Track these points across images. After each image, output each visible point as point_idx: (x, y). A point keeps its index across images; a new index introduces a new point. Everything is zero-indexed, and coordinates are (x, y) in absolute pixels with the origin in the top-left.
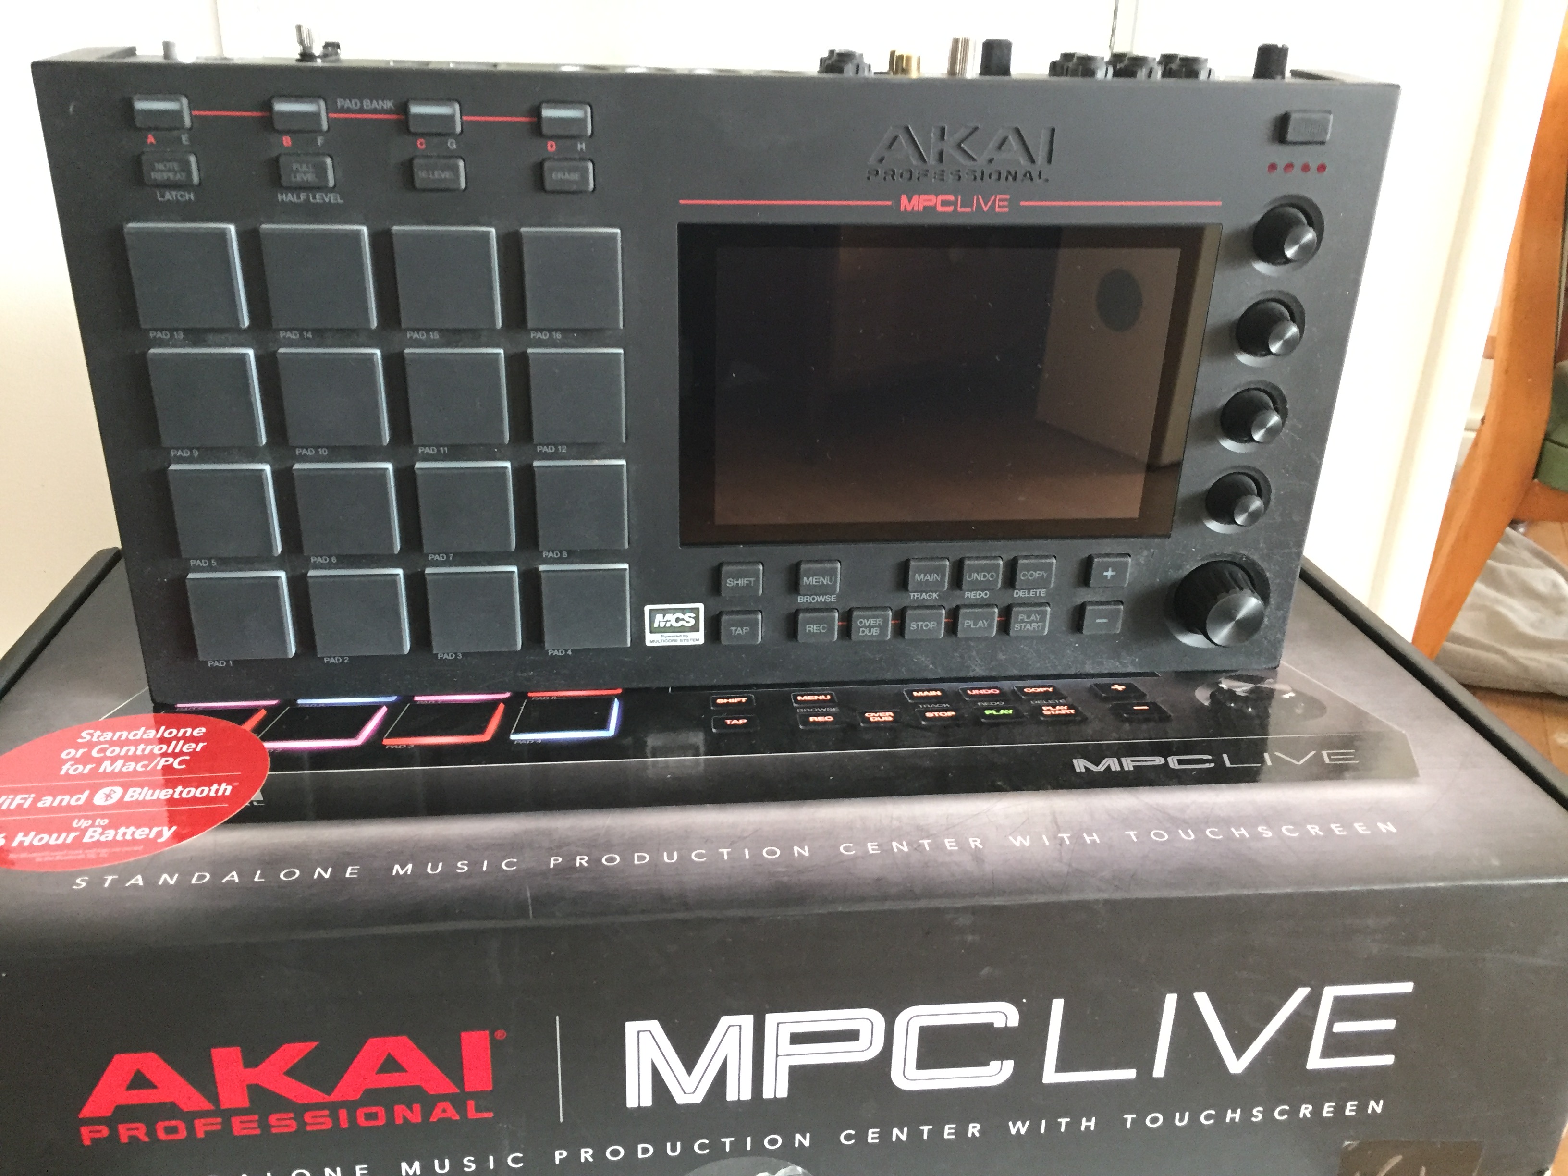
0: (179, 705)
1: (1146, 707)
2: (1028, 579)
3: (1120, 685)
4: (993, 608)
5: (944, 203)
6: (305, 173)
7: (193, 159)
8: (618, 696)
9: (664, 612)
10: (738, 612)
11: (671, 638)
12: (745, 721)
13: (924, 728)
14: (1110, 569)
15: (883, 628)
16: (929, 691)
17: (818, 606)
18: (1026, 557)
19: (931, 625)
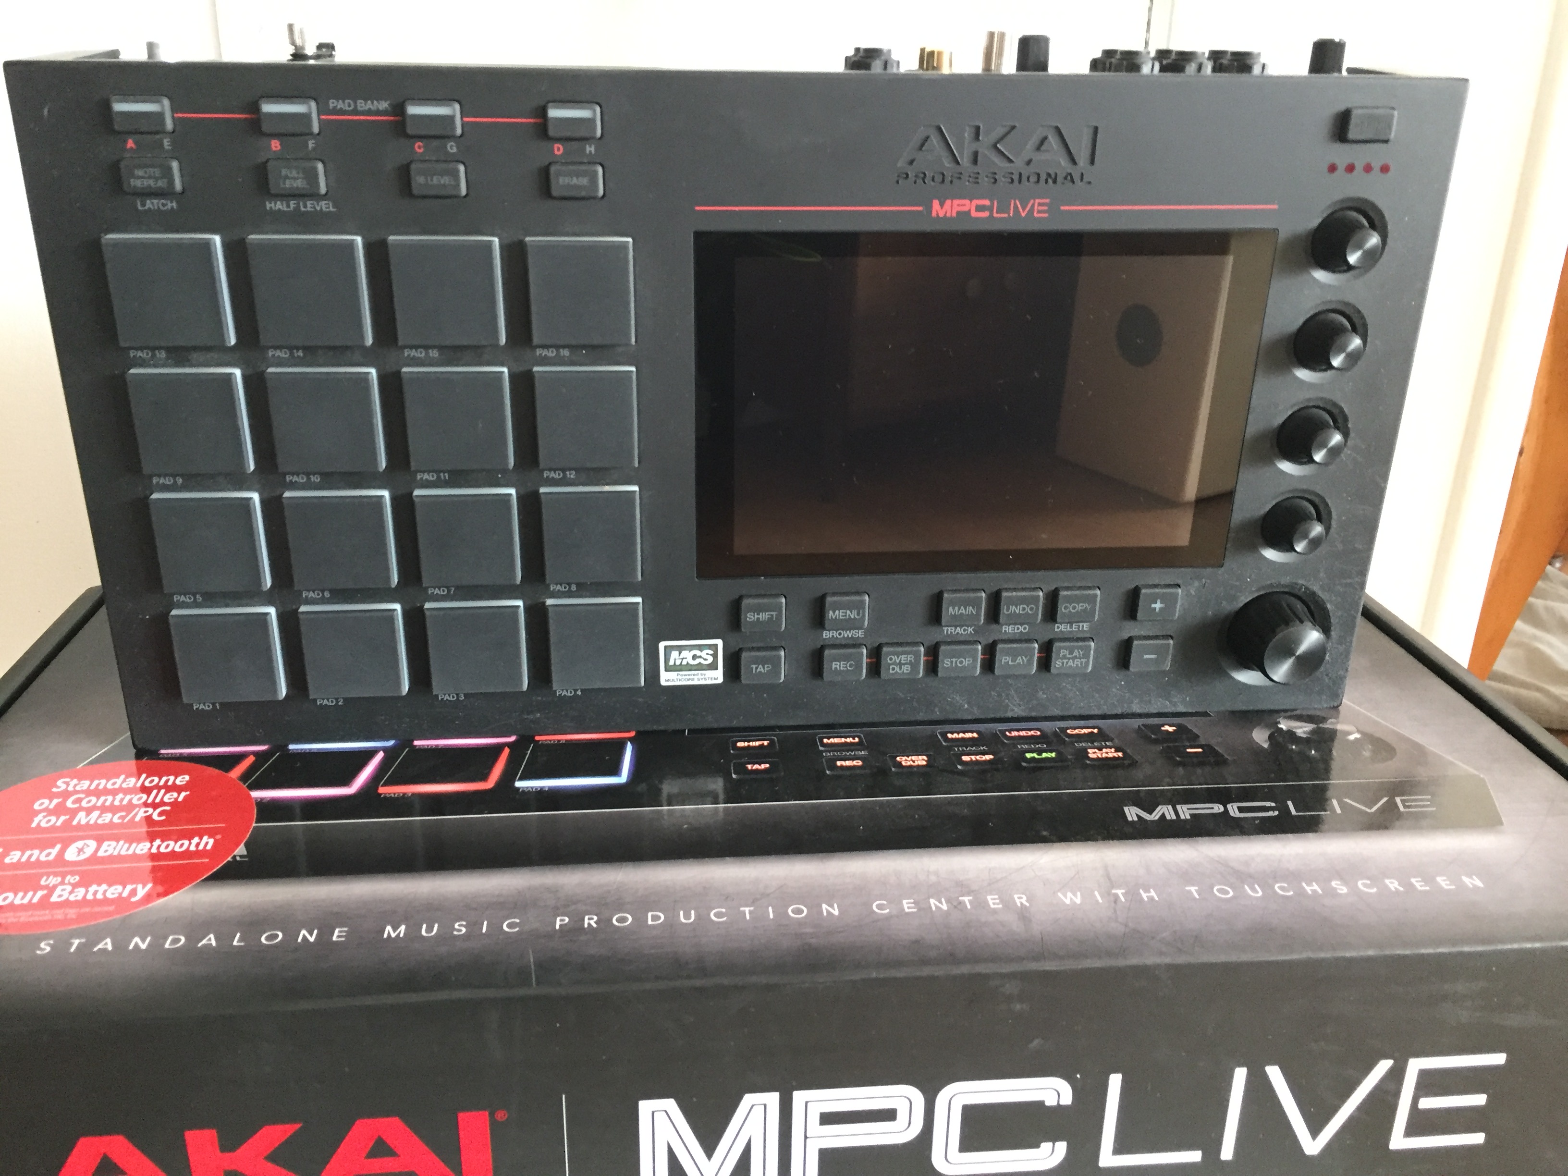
0: (162, 751)
1: (1200, 750)
2: (1070, 611)
3: (1170, 726)
4: (1033, 642)
5: (979, 208)
6: (295, 179)
7: (175, 165)
8: (631, 739)
9: (680, 649)
10: (759, 649)
11: (688, 677)
12: (768, 766)
13: (962, 773)
14: (1159, 601)
15: (914, 666)
16: (964, 732)
17: (844, 642)
18: (1067, 588)
19: (966, 662)
